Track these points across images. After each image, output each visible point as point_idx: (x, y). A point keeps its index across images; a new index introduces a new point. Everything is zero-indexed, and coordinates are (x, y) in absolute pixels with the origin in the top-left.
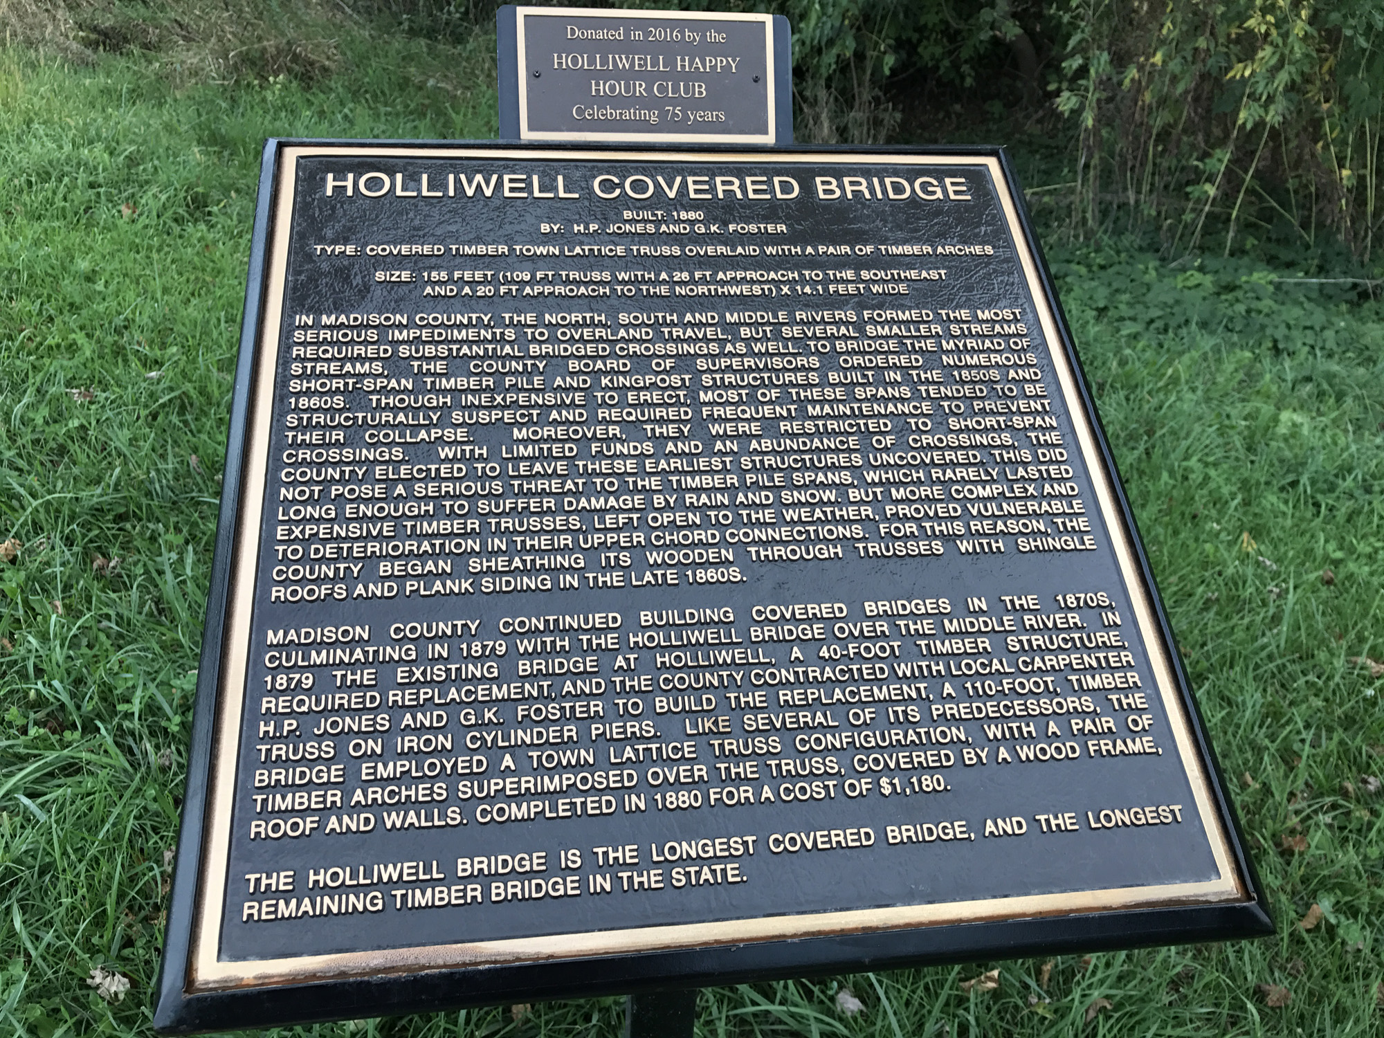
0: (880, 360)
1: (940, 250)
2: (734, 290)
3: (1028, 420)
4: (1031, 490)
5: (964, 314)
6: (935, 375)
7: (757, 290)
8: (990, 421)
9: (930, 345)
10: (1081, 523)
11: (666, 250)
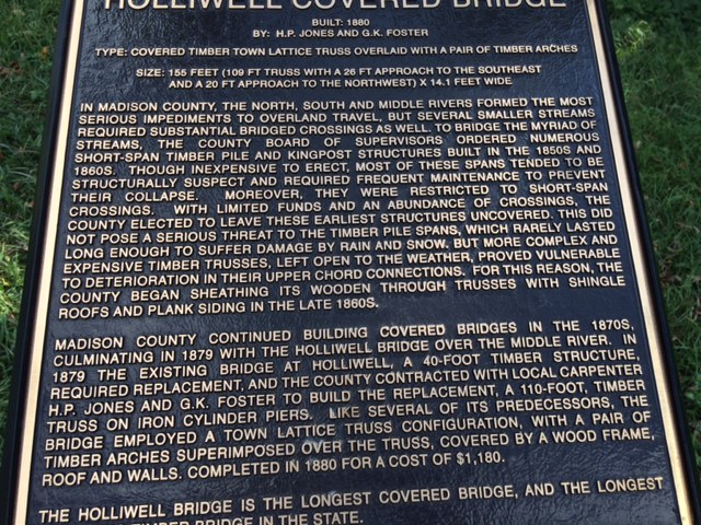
0: (485, 139)
1: (538, 48)
2: (387, 83)
3: (587, 186)
4: (583, 240)
5: (549, 101)
6: (523, 150)
7: (403, 83)
8: (559, 187)
9: (522, 126)
10: (617, 267)
11: (340, 51)
